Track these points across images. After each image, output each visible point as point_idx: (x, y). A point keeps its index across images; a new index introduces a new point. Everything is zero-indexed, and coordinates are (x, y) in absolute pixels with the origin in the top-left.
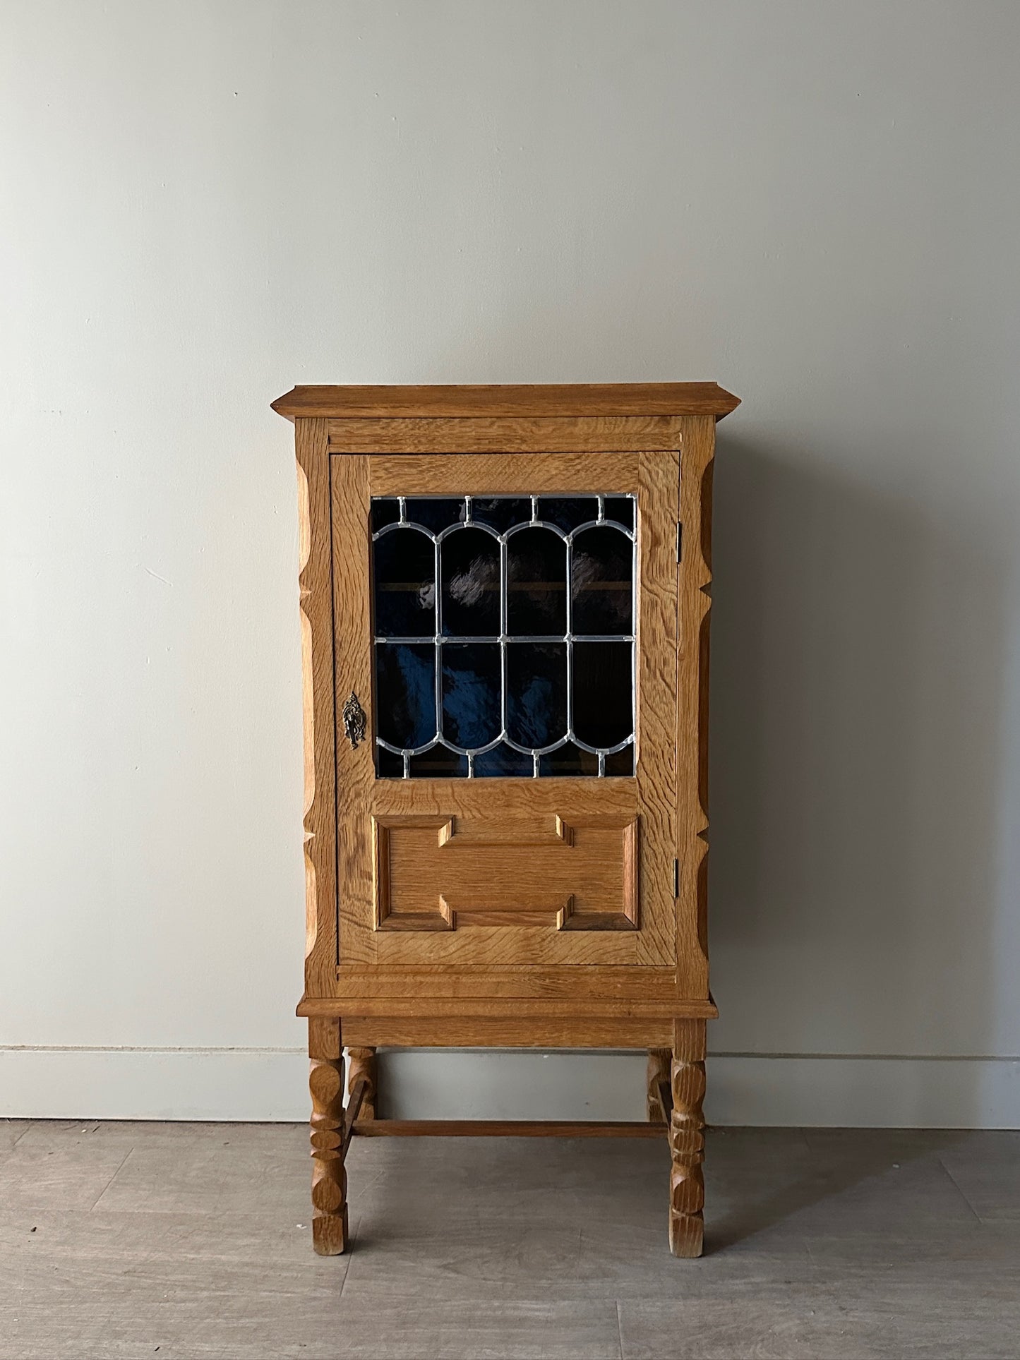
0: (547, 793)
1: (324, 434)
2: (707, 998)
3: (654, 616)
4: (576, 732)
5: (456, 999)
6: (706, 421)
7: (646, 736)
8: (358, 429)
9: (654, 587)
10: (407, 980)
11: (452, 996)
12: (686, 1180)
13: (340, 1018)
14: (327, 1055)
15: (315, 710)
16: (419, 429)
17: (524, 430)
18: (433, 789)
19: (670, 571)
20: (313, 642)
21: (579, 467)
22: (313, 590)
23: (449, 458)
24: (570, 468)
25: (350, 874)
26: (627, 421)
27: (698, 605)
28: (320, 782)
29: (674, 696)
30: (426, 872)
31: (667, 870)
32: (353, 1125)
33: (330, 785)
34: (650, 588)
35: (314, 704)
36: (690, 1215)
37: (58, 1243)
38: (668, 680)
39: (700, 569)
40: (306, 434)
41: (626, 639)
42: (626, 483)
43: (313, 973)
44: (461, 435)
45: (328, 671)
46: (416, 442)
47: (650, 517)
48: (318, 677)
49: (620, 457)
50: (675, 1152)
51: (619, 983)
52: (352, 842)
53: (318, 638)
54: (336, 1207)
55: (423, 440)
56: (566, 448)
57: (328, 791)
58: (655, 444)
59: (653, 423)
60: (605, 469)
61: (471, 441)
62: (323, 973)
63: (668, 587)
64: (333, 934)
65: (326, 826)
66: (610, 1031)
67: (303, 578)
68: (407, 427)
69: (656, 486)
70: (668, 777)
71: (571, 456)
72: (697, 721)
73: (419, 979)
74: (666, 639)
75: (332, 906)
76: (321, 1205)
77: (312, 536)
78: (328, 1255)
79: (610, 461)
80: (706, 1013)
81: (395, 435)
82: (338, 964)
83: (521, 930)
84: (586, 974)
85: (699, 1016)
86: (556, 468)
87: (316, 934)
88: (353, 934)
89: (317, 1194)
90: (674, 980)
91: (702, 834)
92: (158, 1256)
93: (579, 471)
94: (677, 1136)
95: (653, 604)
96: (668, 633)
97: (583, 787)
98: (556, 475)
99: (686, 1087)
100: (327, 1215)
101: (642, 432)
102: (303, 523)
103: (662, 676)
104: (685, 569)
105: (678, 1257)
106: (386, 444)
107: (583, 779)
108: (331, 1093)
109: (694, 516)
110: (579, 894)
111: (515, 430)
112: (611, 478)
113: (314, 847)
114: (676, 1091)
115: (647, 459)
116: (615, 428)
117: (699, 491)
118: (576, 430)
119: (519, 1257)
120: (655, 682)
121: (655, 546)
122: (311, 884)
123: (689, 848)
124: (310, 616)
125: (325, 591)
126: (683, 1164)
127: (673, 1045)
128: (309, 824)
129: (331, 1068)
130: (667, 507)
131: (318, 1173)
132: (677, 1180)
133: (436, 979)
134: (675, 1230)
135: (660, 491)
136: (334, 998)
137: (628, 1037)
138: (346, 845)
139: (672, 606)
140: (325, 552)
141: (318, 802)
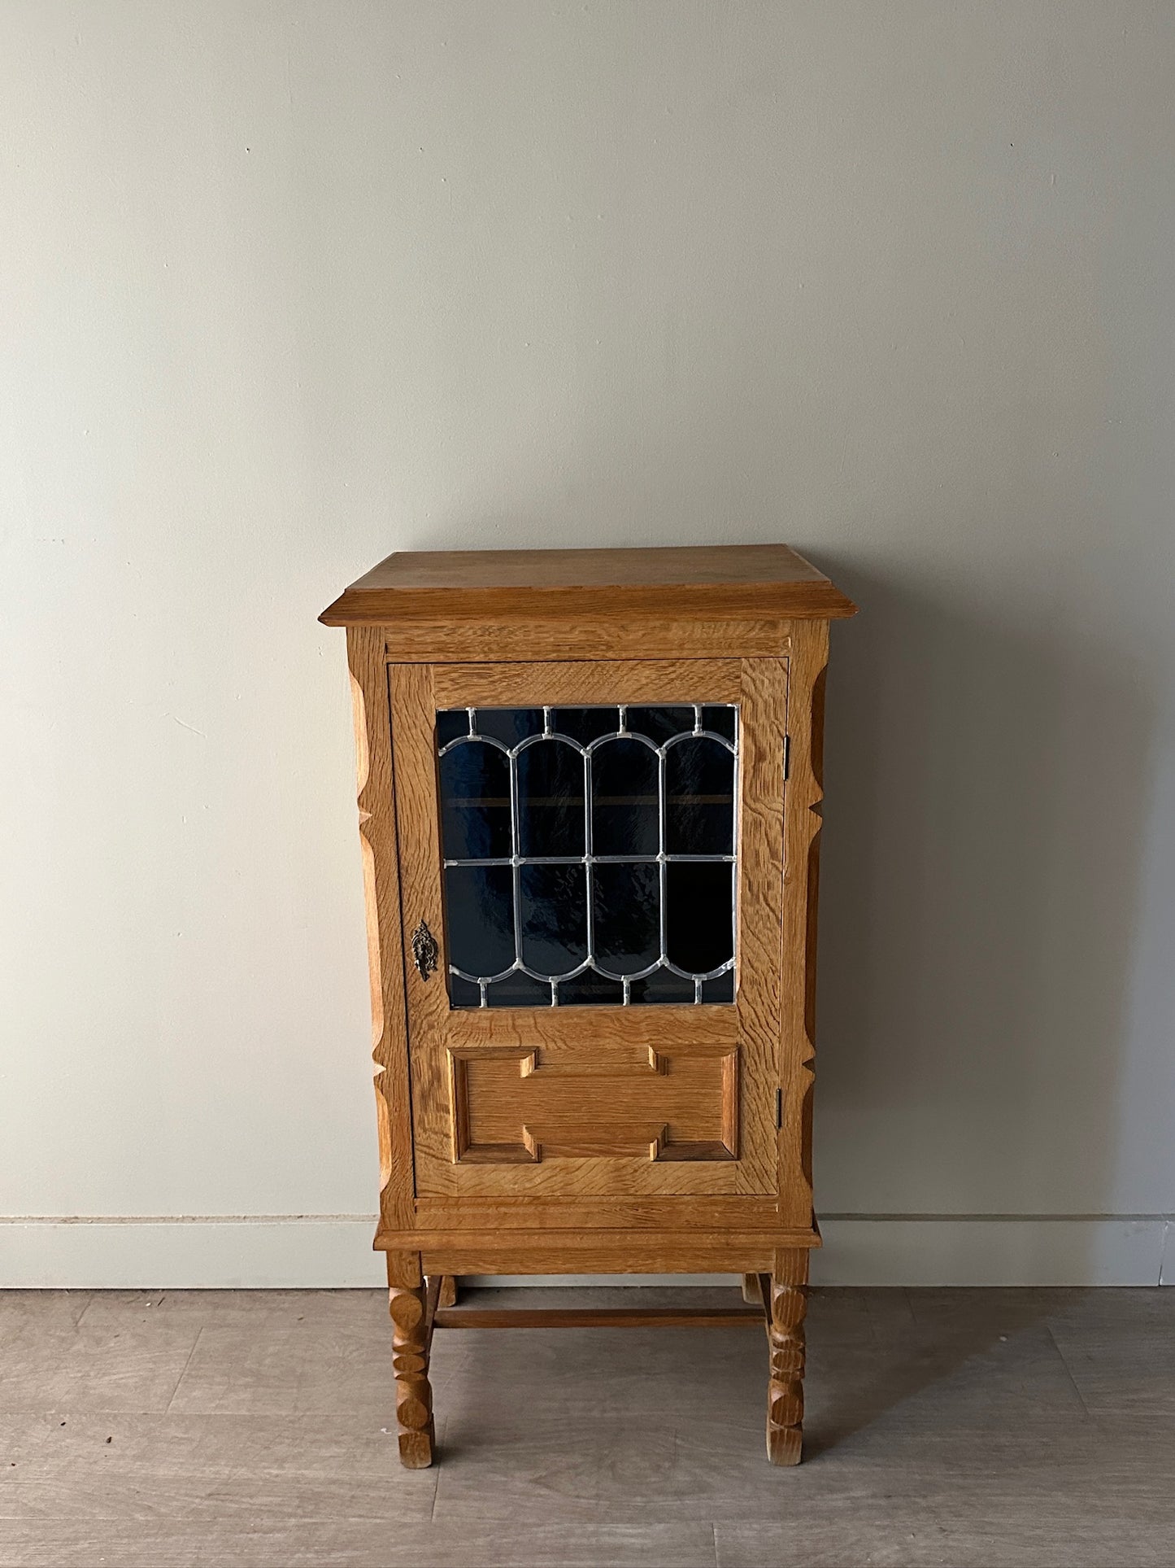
0: (638, 1023)
1: (380, 641)
2: (811, 1225)
3: (758, 836)
4: (670, 956)
5: (544, 1231)
6: (819, 624)
7: (747, 962)
8: (418, 636)
9: (758, 806)
10: (490, 1211)
11: (539, 1226)
12: (785, 1396)
13: (420, 1252)
14: (407, 1284)
15: (381, 940)
16: (489, 635)
17: (610, 635)
18: (514, 1020)
19: (776, 788)
20: (376, 869)
21: (673, 676)
22: (374, 813)
23: (524, 667)
24: (662, 677)
25: (425, 1108)
26: (728, 625)
27: (807, 826)
28: (389, 1015)
29: (779, 921)
30: (508, 1103)
31: (769, 1099)
32: (435, 1318)
33: (401, 1018)
34: (753, 806)
35: (380, 934)
36: (788, 1427)
37: (136, 1458)
38: (772, 904)
39: (810, 786)
40: (360, 642)
41: (726, 858)
42: (726, 693)
43: (389, 1205)
44: (537, 641)
45: (393, 900)
46: (486, 649)
47: (754, 730)
48: (382, 905)
49: (720, 664)
50: (774, 1370)
51: (717, 1212)
52: (426, 1075)
53: (382, 865)
54: (423, 1424)
55: (495, 647)
56: (657, 655)
57: (399, 1024)
58: (760, 649)
59: (758, 626)
60: (702, 678)
61: (549, 648)
62: (400, 1206)
63: (774, 806)
64: (409, 1167)
65: (398, 1060)
66: (706, 1258)
67: (361, 800)
68: (475, 633)
69: (761, 696)
70: (771, 1006)
71: (664, 663)
72: (804, 949)
73: (503, 1209)
74: (771, 861)
75: (407, 1141)
76: (406, 1423)
77: (370, 755)
78: (415, 1468)
79: (708, 669)
80: (810, 1242)
81: (462, 643)
82: (416, 1197)
83: (612, 1161)
84: (682, 1203)
85: (801, 1246)
86: (647, 677)
87: (391, 1167)
88: (431, 1166)
89: (402, 1414)
90: (775, 1208)
91: (808, 1064)
92: (242, 1473)
93: (672, 680)
94: (776, 1356)
95: (757, 824)
96: (774, 854)
97: (678, 1016)
98: (647, 684)
99: (787, 1311)
100: (413, 1432)
101: (745, 637)
102: (359, 739)
103: (766, 900)
104: (792, 786)
105: (776, 1465)
106: (452, 652)
107: (678, 1008)
108: (413, 1321)
109: (803, 729)
110: (674, 1122)
111: (599, 636)
112: (709, 688)
113: (385, 1081)
114: (777, 1313)
115: (751, 666)
116: (714, 632)
117: (810, 703)
118: (670, 635)
119: (612, 1466)
120: (757, 907)
121: (759, 761)
122: (384, 1119)
123: (793, 1078)
124: (372, 839)
125: (387, 815)
126: (782, 1381)
127: (773, 1271)
128: (378, 1057)
129: (412, 1296)
130: (773, 720)
131: (401, 1393)
132: (775, 1396)
133: (521, 1210)
134: (773, 1441)
135: (765, 702)
136: (412, 1229)
137: (727, 1263)
138: (420, 1079)
139: (778, 827)
140: (386, 773)
141: (388, 1035)
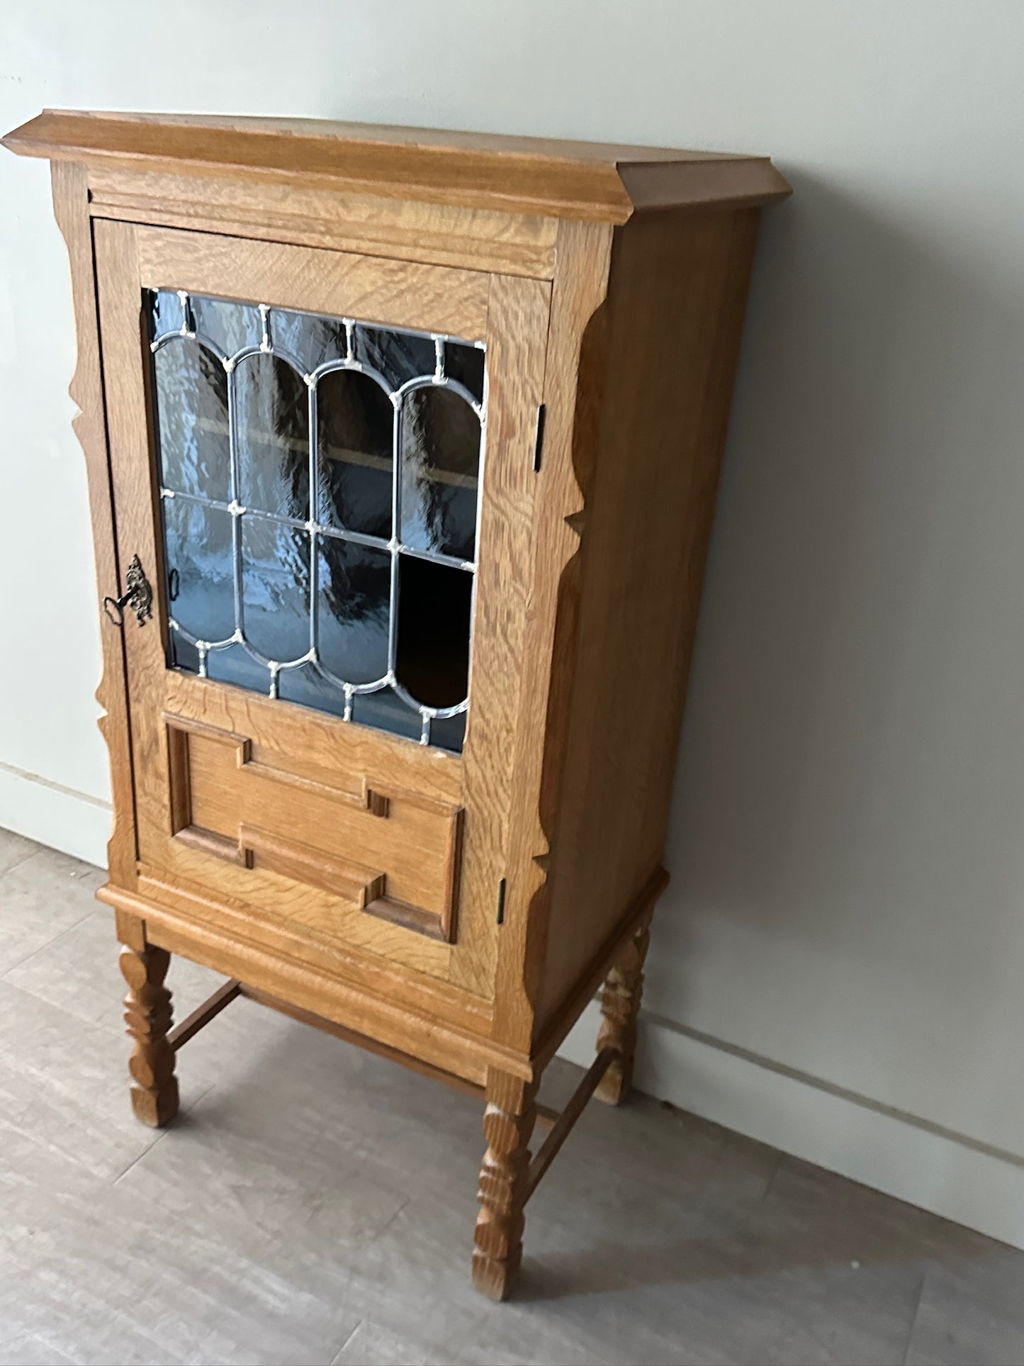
0: (355, 746)
1: (82, 185)
3: (499, 543)
4: (398, 675)
5: (251, 942)
6: (597, 231)
8: (120, 183)
9: (502, 501)
11: (248, 936)
12: (494, 1224)
13: (143, 918)
14: (134, 943)
15: (98, 568)
17: (328, 211)
18: (227, 701)
19: (525, 481)
20: (89, 479)
21: (403, 286)
23: (231, 244)
24: (391, 285)
25: (144, 769)
26: (473, 215)
27: (559, 546)
28: (108, 655)
29: (518, 668)
30: (225, 793)
31: (493, 886)
33: (119, 662)
34: (496, 501)
35: (96, 558)
38: (512, 641)
39: (568, 487)
42: (469, 324)
43: (115, 860)
44: (245, 207)
46: (190, 211)
47: (501, 388)
49: (463, 278)
50: (481, 1192)
51: (427, 994)
52: (145, 735)
53: (94, 475)
56: (384, 249)
57: (117, 669)
59: (514, 226)
60: (440, 295)
62: (124, 861)
63: (522, 505)
64: (130, 827)
65: (118, 706)
69: (513, 337)
70: (502, 773)
71: (393, 264)
72: (544, 710)
73: (216, 905)
74: (513, 582)
75: (129, 799)
76: (137, 1078)
77: (77, 334)
78: (144, 1123)
79: (448, 283)
82: (138, 859)
83: (323, 894)
84: (391, 969)
86: (373, 283)
87: (115, 821)
88: (151, 834)
89: (133, 1065)
90: (489, 1015)
91: (538, 859)
93: (402, 292)
94: (483, 1178)
95: (500, 527)
96: (517, 573)
97: (396, 751)
98: (372, 293)
99: (496, 1134)
100: (146, 1088)
101: (496, 239)
103: (504, 633)
104: (545, 485)
105: (476, 1290)
106: (156, 211)
107: (399, 741)
109: (565, 399)
110: (392, 875)
111: (315, 210)
112: (448, 312)
113: (108, 728)
115: (503, 287)
116: (455, 225)
117: (577, 359)
120: (493, 640)
121: (506, 438)
123: (520, 871)
124: (84, 442)
125: (97, 415)
126: (488, 1206)
127: (486, 1085)
128: (100, 698)
129: (136, 958)
130: (527, 376)
132: (481, 1220)
133: (233, 913)
134: (474, 1264)
135: (518, 348)
136: (136, 892)
137: (435, 1054)
138: (139, 735)
139: (525, 534)
140: (94, 360)
141: (108, 679)
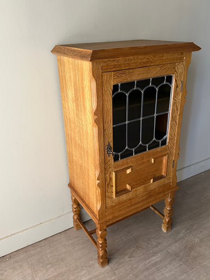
1: (100, 66)
2: (176, 185)
4: (156, 137)
6: (190, 53)
7: (170, 135)
10: (121, 206)
12: (169, 220)
13: (107, 221)
14: (104, 229)
15: (99, 150)
16: (126, 62)
18: (127, 161)
20: (98, 131)
21: (163, 69)
22: (98, 116)
26: (175, 54)
27: (183, 102)
29: (177, 124)
30: (124, 180)
36: (169, 225)
39: (185, 92)
40: (95, 66)
41: (167, 112)
43: (100, 213)
44: (137, 62)
45: (102, 138)
48: (100, 141)
51: (162, 189)
52: (108, 179)
54: (106, 257)
56: (161, 63)
58: (180, 60)
61: (139, 64)
64: (105, 203)
67: (95, 113)
70: (174, 143)
71: (162, 66)
75: (104, 196)
77: (97, 100)
78: (105, 267)
79: (170, 66)
81: (120, 64)
82: (106, 209)
83: (144, 185)
84: (156, 189)
86: (158, 70)
87: (101, 204)
88: (109, 200)
89: (102, 257)
90: (171, 184)
91: (178, 153)
95: (175, 103)
96: (177, 109)
99: (171, 203)
101: (177, 57)
103: (175, 120)
104: (182, 93)
108: (105, 236)
109: (185, 79)
110: (155, 173)
111: (150, 59)
115: (178, 64)
116: (172, 56)
117: (187, 72)
118: (164, 58)
120: (173, 122)
122: (99, 193)
123: (176, 157)
124: (97, 123)
125: (101, 116)
126: (169, 217)
127: (169, 196)
128: (98, 179)
130: (180, 77)
131: (102, 253)
136: (106, 216)
139: (178, 102)
140: (101, 105)
141: (101, 173)
